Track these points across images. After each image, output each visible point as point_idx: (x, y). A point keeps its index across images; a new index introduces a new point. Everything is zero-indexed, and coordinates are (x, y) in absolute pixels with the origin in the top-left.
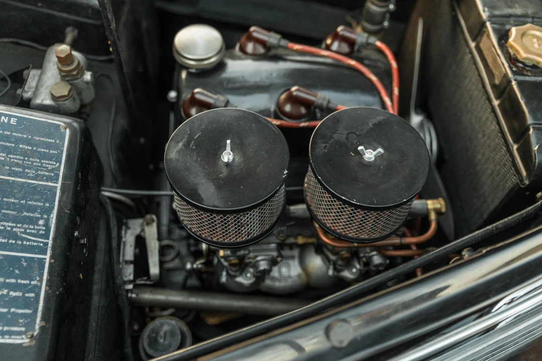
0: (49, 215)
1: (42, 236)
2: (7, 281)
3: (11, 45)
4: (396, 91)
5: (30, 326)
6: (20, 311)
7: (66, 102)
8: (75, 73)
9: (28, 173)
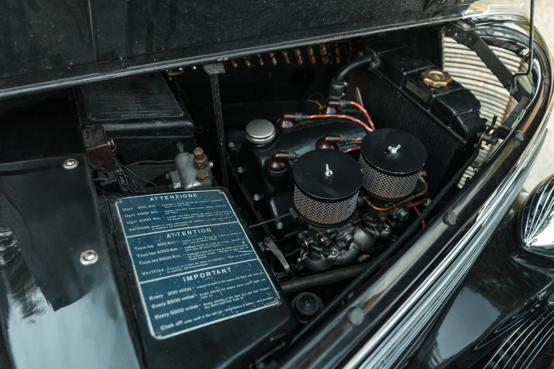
0: (245, 238)
1: (248, 249)
2: (248, 276)
4: (372, 124)
5: (274, 295)
6: (265, 289)
7: (208, 181)
8: (206, 163)
9: (220, 220)
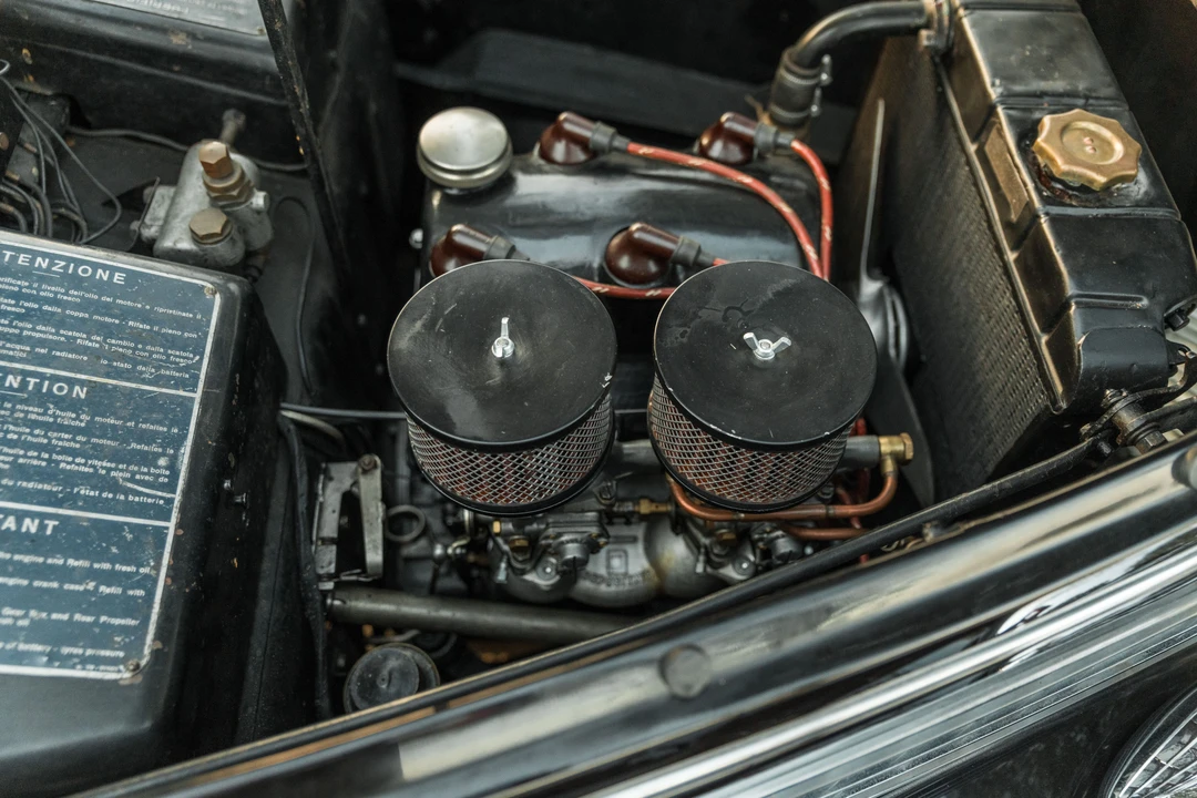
0: (177, 449)
1: (162, 487)
2: (96, 566)
3: (125, 142)
4: (827, 233)
5: (133, 648)
6: (117, 621)
7: (219, 245)
8: (235, 193)
9: (141, 373)
